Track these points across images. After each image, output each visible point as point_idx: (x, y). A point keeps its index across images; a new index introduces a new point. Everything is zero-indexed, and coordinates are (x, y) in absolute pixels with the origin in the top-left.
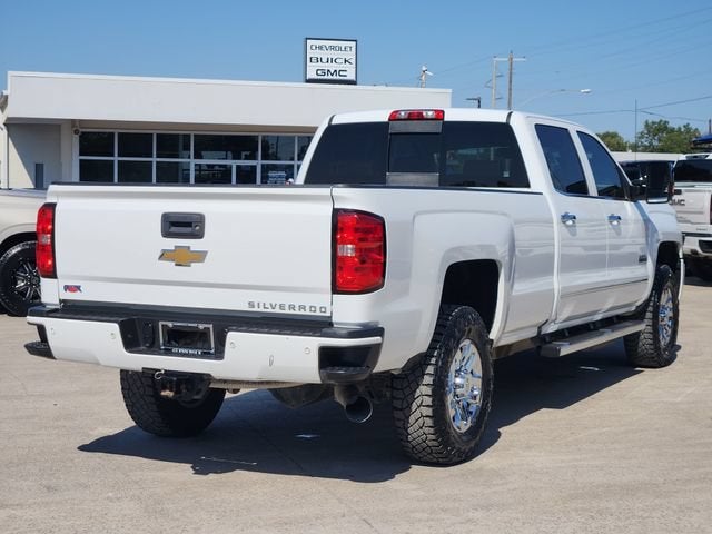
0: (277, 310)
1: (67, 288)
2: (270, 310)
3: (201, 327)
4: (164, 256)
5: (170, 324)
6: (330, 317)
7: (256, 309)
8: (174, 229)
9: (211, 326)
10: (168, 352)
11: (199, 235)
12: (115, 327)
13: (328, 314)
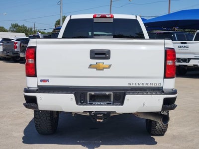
0: (141, 86)
1: (42, 81)
2: (138, 86)
3: (107, 93)
4: (91, 66)
5: (93, 93)
6: (162, 87)
7: (132, 86)
8: (96, 56)
9: (112, 93)
10: (91, 104)
11: (108, 58)
12: (72, 96)
13: (162, 86)
